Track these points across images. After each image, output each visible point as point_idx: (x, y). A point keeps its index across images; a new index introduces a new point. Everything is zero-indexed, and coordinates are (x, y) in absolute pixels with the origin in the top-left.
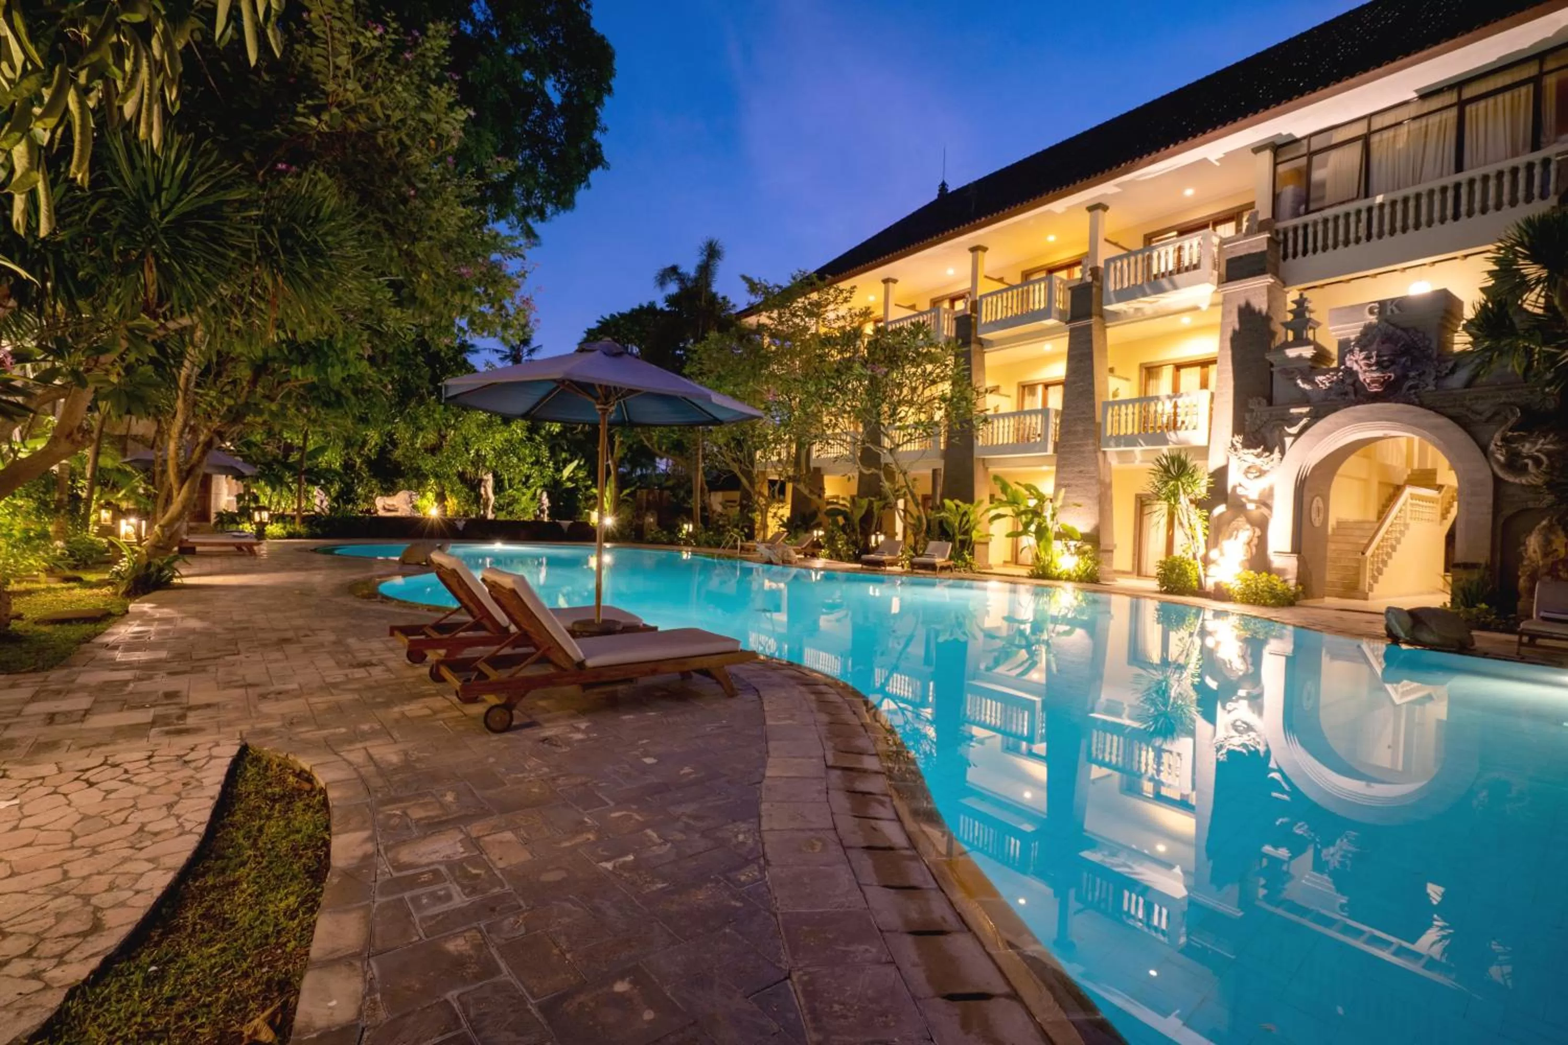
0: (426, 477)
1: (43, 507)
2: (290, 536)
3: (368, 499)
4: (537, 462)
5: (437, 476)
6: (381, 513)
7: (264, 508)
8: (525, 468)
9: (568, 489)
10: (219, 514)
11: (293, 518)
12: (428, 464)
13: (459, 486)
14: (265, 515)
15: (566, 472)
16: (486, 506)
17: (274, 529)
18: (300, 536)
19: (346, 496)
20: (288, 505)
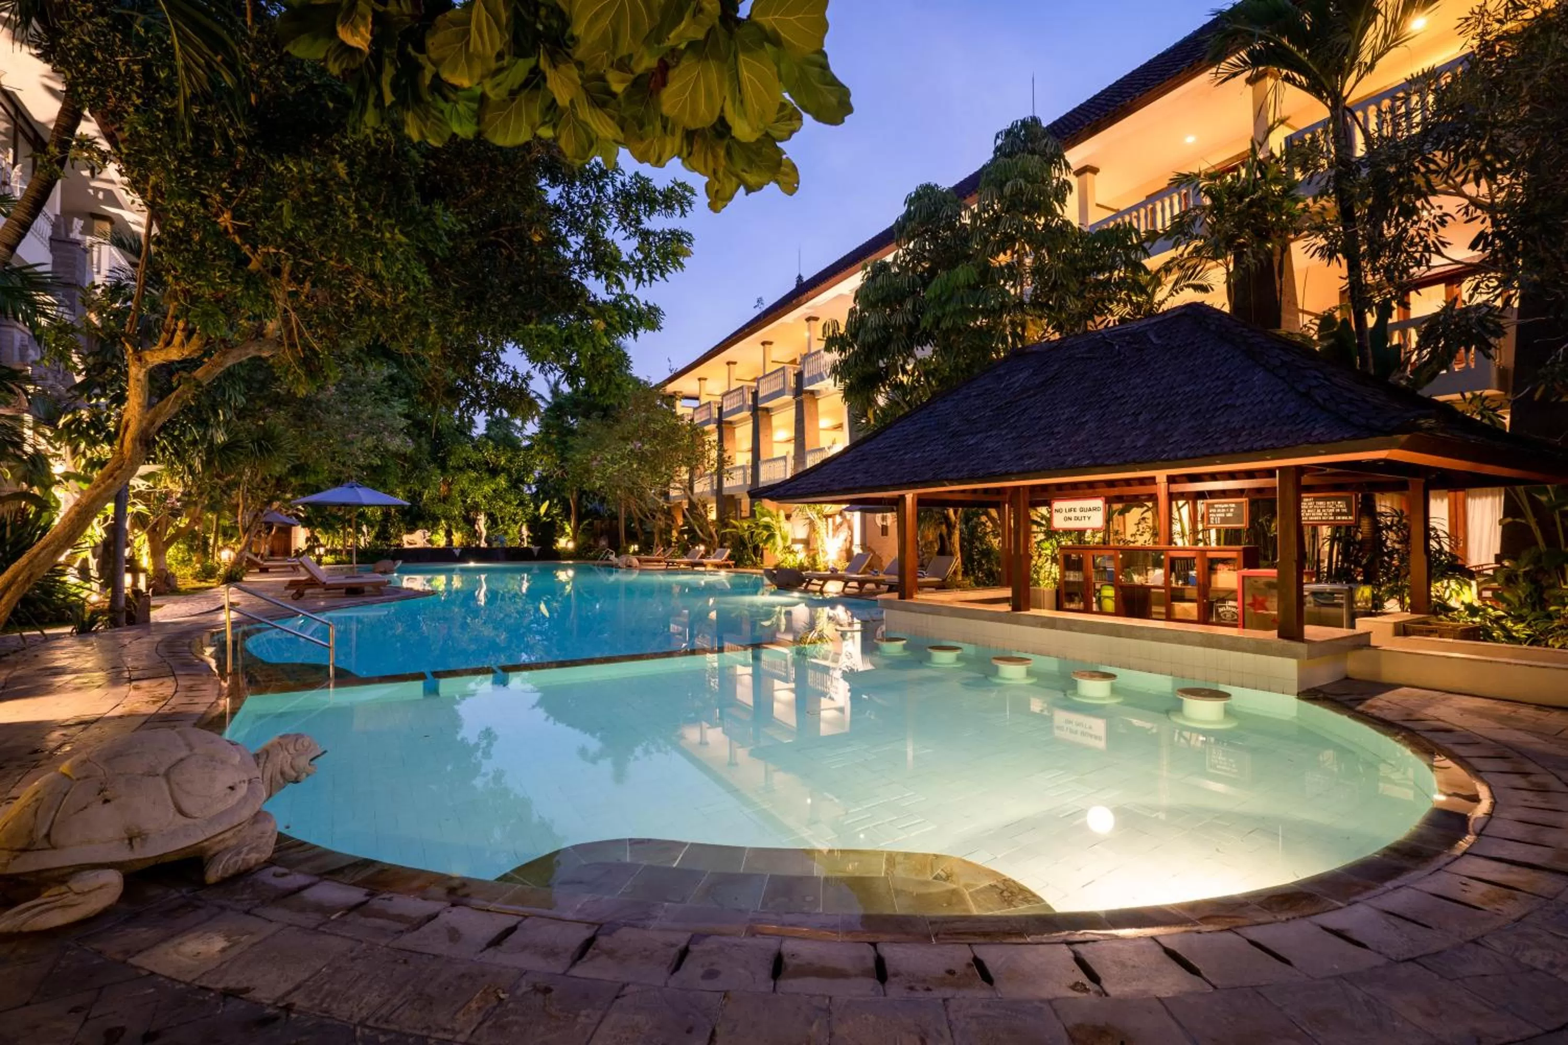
0: (439, 519)
1: (191, 549)
2: (338, 563)
3: (398, 536)
4: (522, 503)
5: (446, 518)
6: (406, 546)
7: (322, 546)
8: (511, 509)
9: (545, 523)
10: (297, 551)
11: (341, 551)
12: (438, 510)
13: (462, 524)
14: (322, 550)
15: (543, 510)
16: (479, 538)
17: (328, 559)
18: (344, 563)
19: (383, 535)
20: (338, 544)
